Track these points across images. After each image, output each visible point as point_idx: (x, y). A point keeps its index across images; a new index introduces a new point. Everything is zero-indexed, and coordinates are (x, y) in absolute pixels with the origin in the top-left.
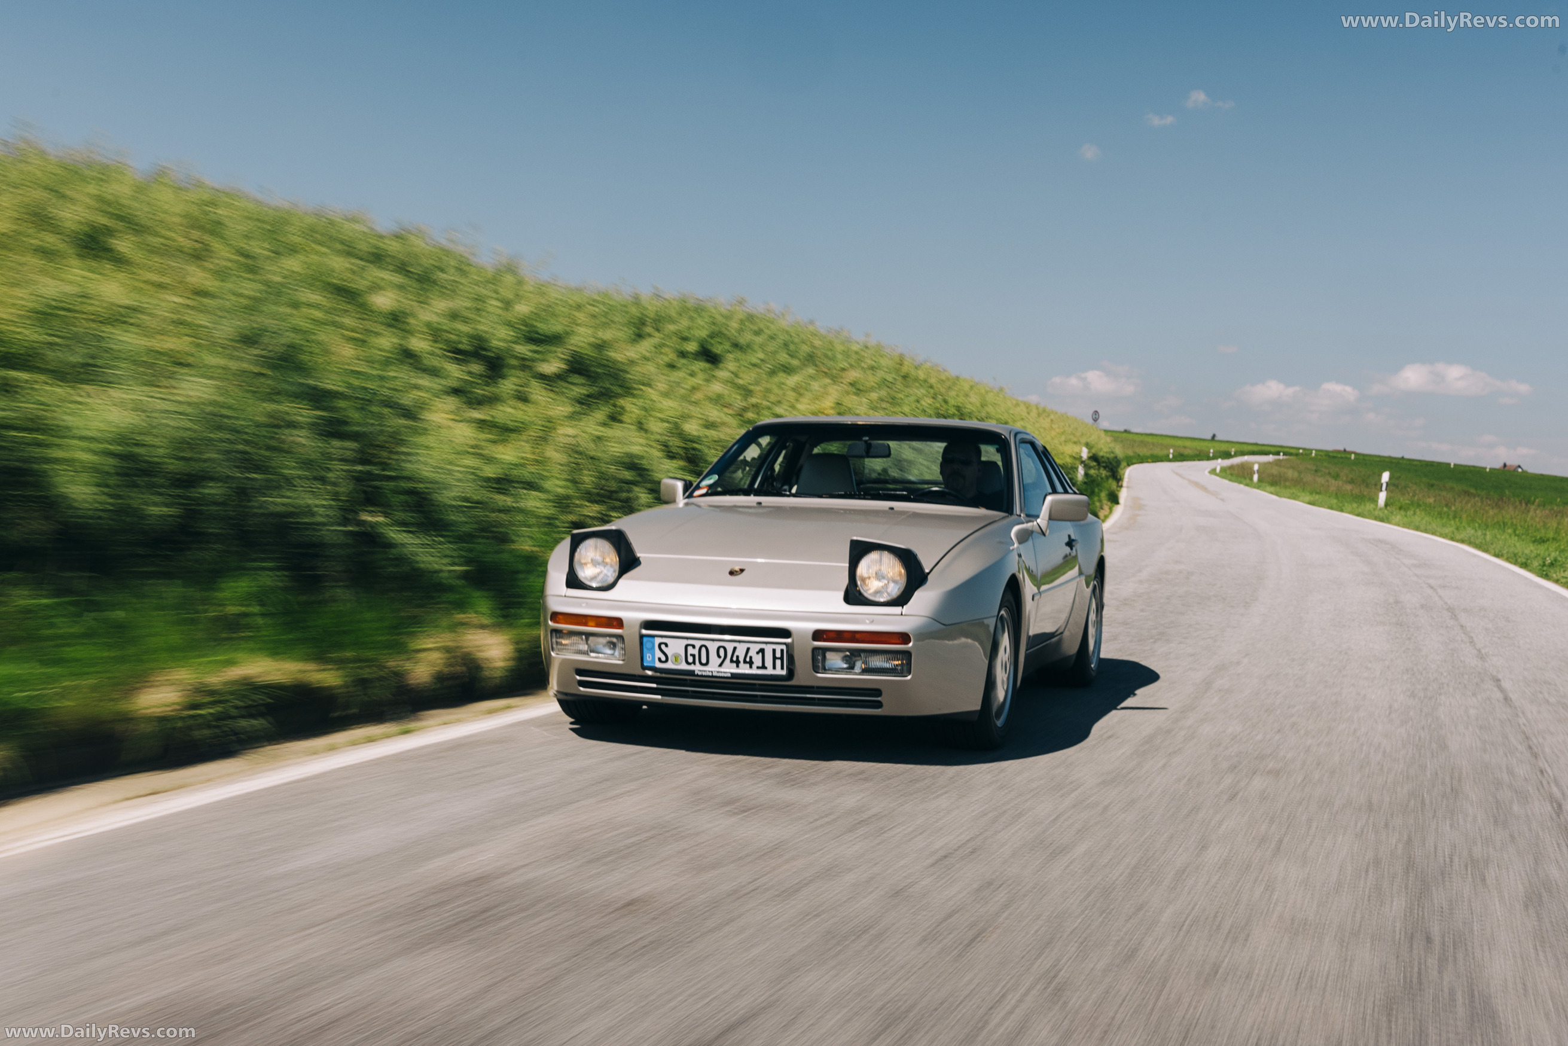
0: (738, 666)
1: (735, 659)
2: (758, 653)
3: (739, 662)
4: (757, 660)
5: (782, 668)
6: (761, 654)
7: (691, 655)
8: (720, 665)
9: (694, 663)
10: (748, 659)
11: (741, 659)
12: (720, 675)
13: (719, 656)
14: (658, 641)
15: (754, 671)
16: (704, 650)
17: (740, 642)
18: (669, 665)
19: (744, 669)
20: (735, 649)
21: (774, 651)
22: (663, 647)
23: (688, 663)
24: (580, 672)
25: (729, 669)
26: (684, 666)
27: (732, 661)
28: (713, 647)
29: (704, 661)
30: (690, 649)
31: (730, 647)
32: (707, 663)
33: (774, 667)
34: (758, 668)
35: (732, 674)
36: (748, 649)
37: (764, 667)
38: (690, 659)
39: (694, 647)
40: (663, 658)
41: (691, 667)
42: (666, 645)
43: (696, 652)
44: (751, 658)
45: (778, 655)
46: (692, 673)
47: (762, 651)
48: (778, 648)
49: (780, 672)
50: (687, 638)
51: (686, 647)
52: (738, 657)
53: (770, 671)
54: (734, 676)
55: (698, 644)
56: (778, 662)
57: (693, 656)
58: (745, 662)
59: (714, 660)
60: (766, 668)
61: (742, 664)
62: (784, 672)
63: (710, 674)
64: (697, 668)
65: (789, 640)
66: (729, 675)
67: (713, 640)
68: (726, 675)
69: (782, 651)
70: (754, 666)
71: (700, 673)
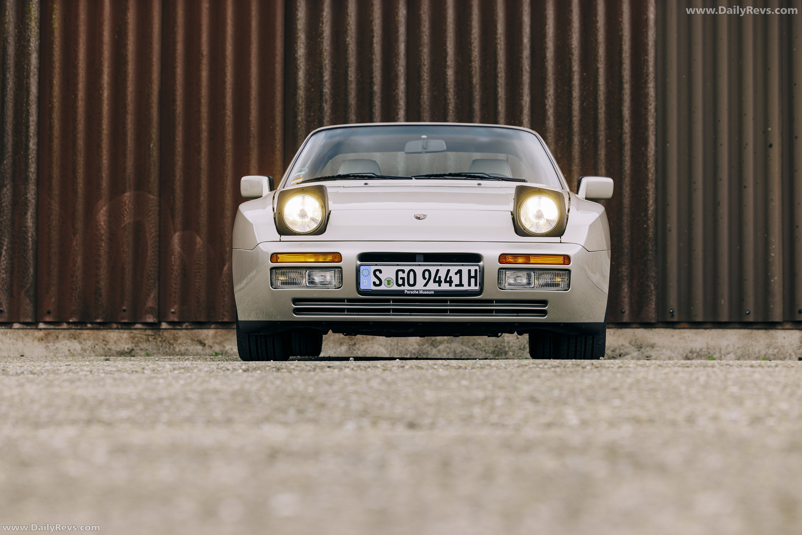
0: (440, 285)
1: (437, 279)
2: (456, 274)
3: (441, 282)
4: (456, 279)
5: (476, 285)
6: (459, 274)
7: (401, 278)
8: (425, 285)
9: (403, 284)
10: (448, 279)
11: (443, 279)
12: (426, 293)
13: (425, 278)
14: (373, 268)
15: (453, 288)
16: (412, 273)
17: (441, 265)
18: (383, 287)
19: (445, 287)
20: (438, 271)
21: (469, 271)
22: (377, 273)
23: (398, 285)
24: (296, 301)
25: (433, 286)
26: (395, 287)
27: (435, 281)
28: (419, 270)
29: (412, 282)
30: (400, 273)
31: (433, 270)
32: (414, 284)
33: (469, 285)
34: (456, 285)
35: (435, 291)
36: (449, 271)
37: (461, 285)
38: (400, 282)
39: (403, 271)
40: (378, 282)
41: (402, 288)
42: (380, 271)
43: (405, 275)
44: (450, 277)
45: (473, 274)
46: (401, 293)
47: (460, 272)
48: (473, 269)
49: (473, 287)
50: (398, 265)
51: (397, 271)
52: (440, 277)
53: (466, 287)
54: (437, 293)
55: (407, 269)
56: (473, 280)
57: (403, 279)
58: (446, 281)
59: (420, 282)
60: (463, 286)
61: (443, 284)
62: (477, 288)
63: (417, 292)
64: (406, 288)
65: (481, 264)
66: (433, 292)
67: (419, 265)
68: (430, 293)
69: (476, 271)
70: (453, 284)
71: (409, 292)
